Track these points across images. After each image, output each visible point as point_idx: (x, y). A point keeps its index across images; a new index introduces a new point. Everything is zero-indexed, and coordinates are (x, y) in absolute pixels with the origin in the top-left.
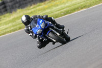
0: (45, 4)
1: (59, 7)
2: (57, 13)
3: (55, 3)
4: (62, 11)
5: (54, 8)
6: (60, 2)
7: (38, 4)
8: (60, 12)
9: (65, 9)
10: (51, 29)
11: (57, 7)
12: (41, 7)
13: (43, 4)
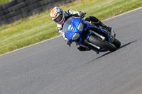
0: (12, 26)
1: (33, 30)
2: (30, 37)
3: (26, 24)
4: (36, 35)
5: (26, 32)
6: (34, 23)
7: (3, 26)
8: (33, 36)
9: (41, 33)
10: (91, 31)
11: (30, 31)
12: (7, 30)
13: (10, 25)
